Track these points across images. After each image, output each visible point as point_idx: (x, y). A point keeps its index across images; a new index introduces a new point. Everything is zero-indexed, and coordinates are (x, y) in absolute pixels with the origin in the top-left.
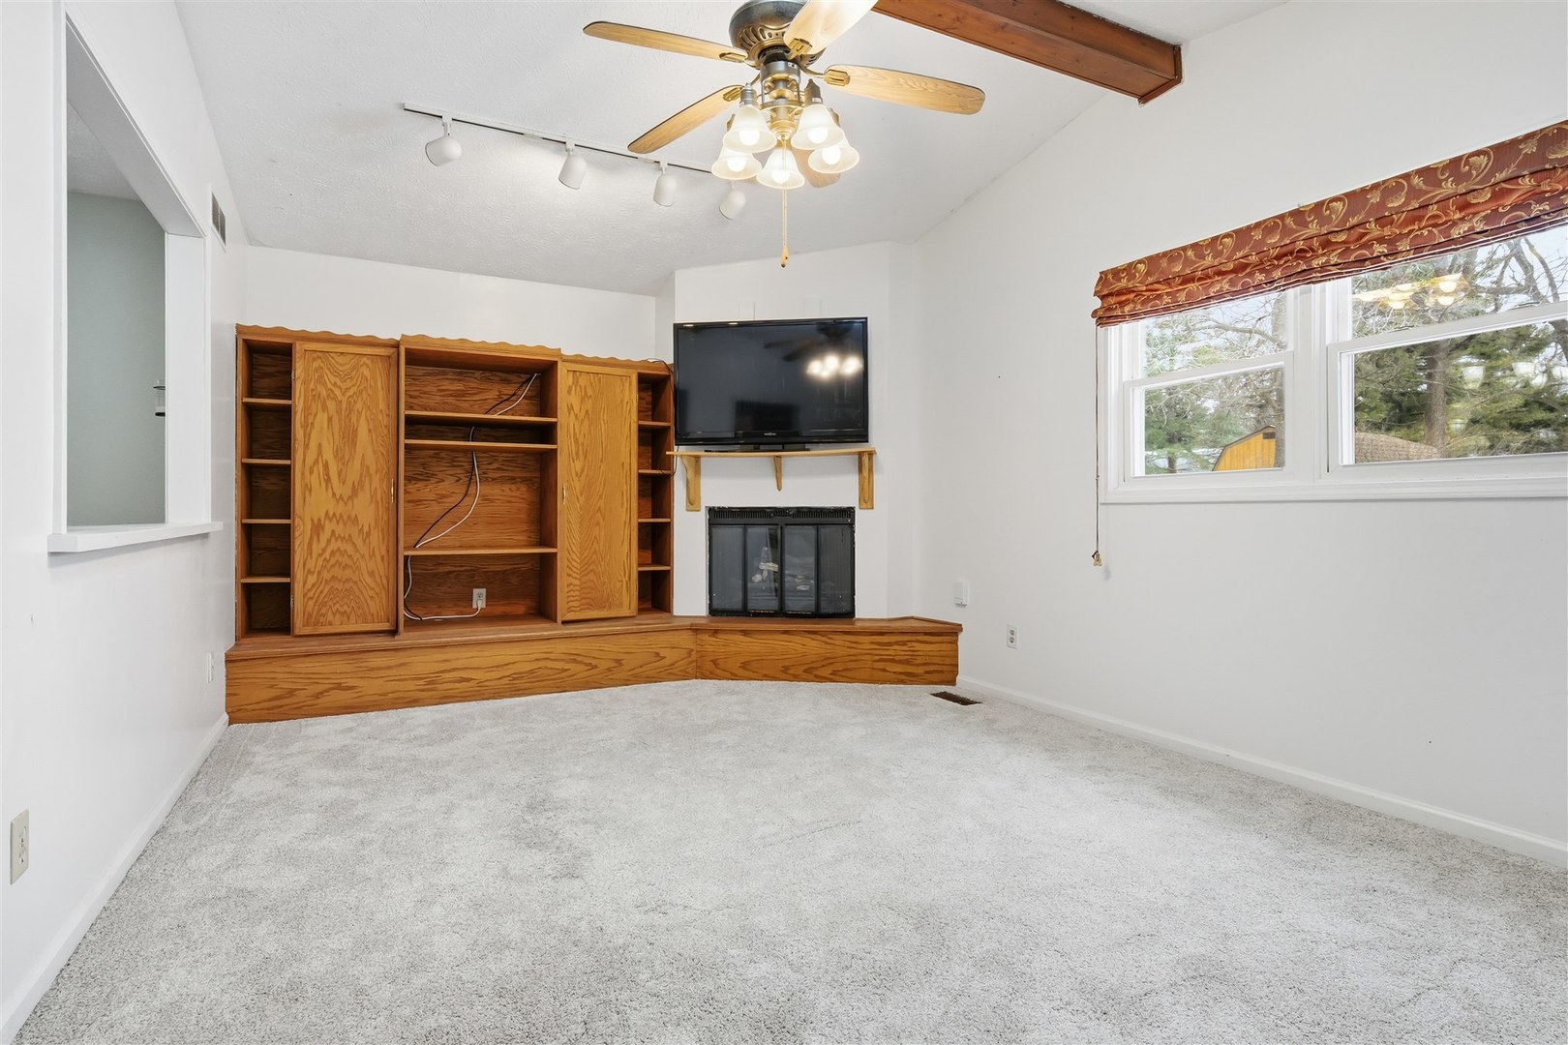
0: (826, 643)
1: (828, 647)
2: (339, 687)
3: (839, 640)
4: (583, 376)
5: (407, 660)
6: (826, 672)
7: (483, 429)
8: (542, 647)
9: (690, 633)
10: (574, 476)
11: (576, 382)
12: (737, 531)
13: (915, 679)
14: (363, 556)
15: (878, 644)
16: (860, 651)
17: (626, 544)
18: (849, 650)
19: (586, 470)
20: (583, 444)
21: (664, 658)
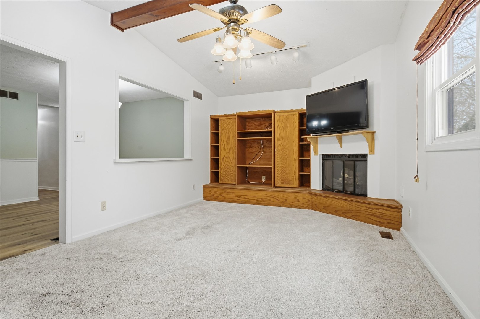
0: (350, 204)
1: (350, 206)
2: (221, 195)
3: (354, 204)
4: (282, 116)
5: (234, 191)
6: (349, 215)
7: (265, 134)
8: (265, 193)
9: (309, 194)
10: (279, 145)
11: (280, 119)
12: (330, 162)
13: (383, 225)
14: (231, 166)
15: (368, 207)
16: (361, 209)
17: (295, 165)
18: (357, 208)
19: (282, 143)
20: (282, 136)
21: (300, 201)
